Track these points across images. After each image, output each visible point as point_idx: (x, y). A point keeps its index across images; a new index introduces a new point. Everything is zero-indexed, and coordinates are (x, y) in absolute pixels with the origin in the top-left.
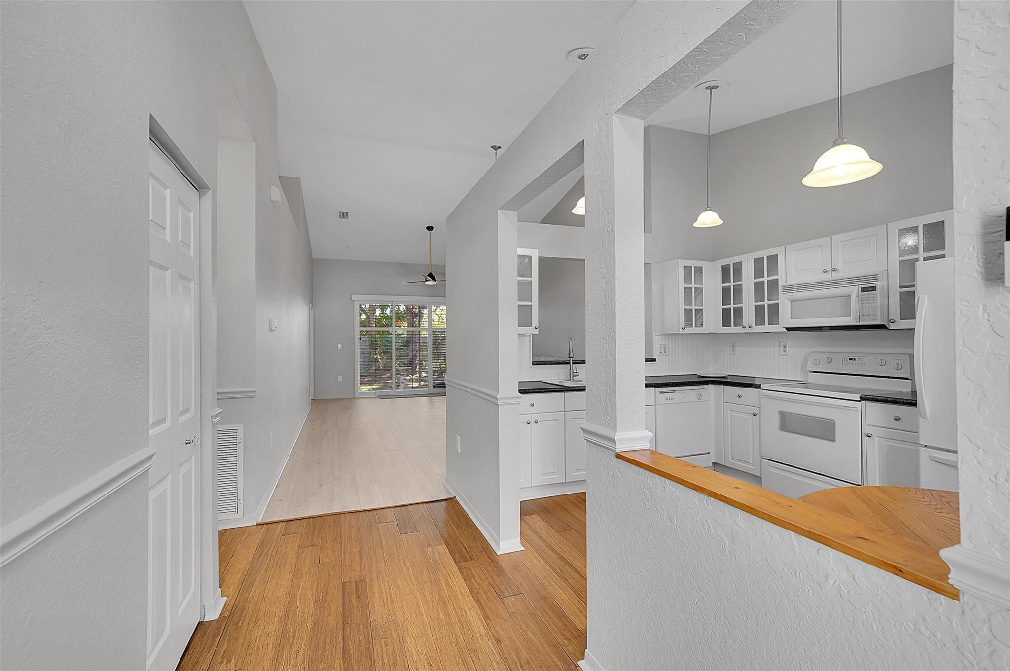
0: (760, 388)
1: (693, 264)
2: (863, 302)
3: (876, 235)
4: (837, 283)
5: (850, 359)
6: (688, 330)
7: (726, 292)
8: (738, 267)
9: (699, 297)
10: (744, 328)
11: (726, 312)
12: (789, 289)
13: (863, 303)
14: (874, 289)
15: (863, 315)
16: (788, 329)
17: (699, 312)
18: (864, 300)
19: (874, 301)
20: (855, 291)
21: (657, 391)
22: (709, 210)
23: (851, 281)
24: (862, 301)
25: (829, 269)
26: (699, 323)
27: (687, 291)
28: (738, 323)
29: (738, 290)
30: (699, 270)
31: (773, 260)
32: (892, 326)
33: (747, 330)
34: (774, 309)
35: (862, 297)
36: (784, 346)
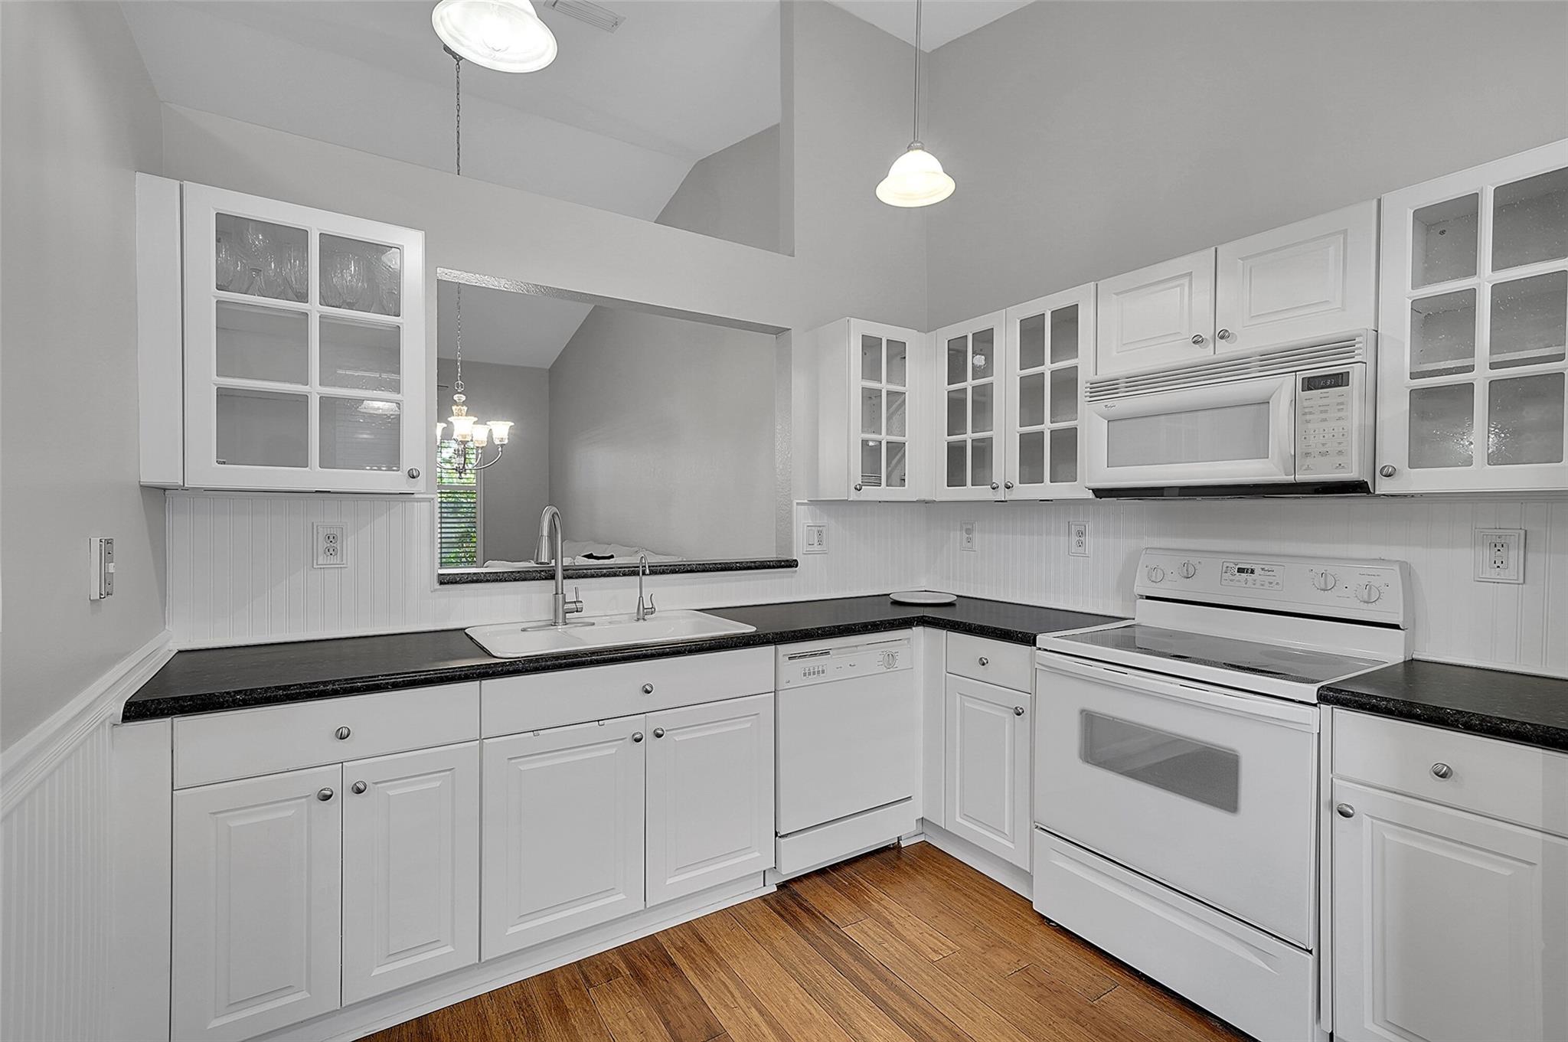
0: (1035, 645)
1: (886, 332)
2: (1308, 417)
3: (1345, 232)
4: (1236, 367)
5: (1240, 570)
6: (870, 493)
7: (955, 405)
8: (985, 340)
9: (896, 418)
10: (994, 489)
11: (955, 453)
12: (1104, 389)
13: (1308, 422)
14: (1339, 380)
15: (1307, 454)
16: (1099, 493)
17: (896, 450)
18: (1311, 413)
19: (1340, 414)
20: (1284, 387)
21: (780, 655)
22: (917, 149)
23: (1272, 360)
24: (1305, 414)
25: (1207, 334)
26: (896, 477)
27: (870, 397)
28: (982, 476)
29: (984, 399)
30: (898, 350)
31: (1067, 320)
32: (1383, 486)
33: (1001, 495)
34: (1066, 444)
35: (1306, 404)
36: (1081, 534)
